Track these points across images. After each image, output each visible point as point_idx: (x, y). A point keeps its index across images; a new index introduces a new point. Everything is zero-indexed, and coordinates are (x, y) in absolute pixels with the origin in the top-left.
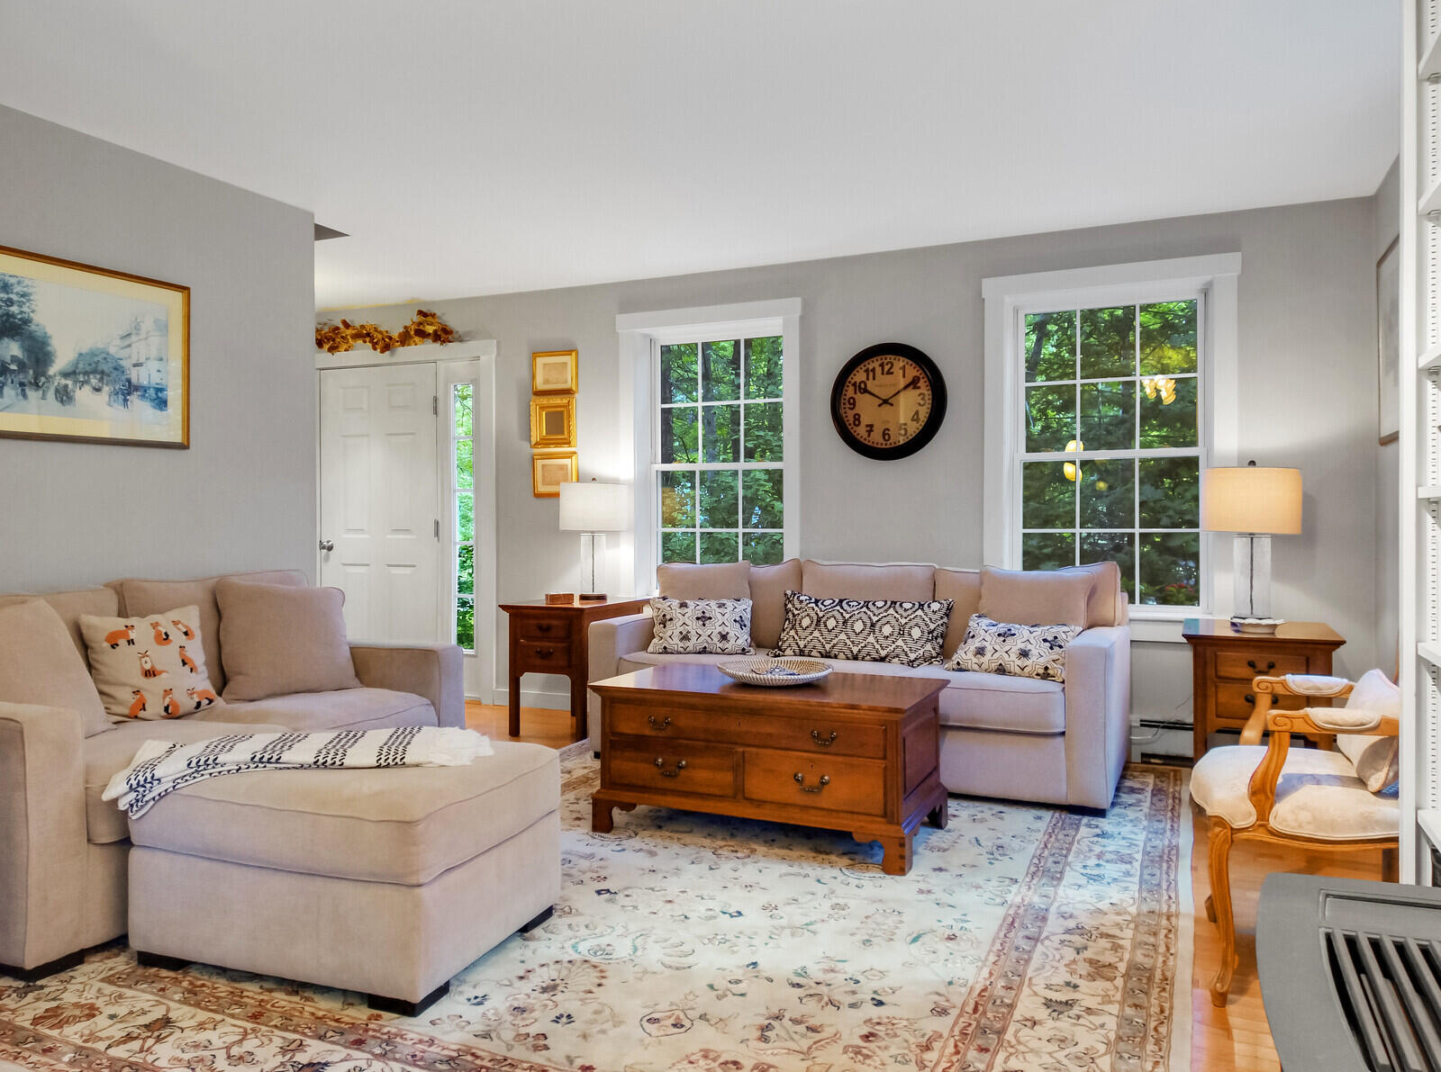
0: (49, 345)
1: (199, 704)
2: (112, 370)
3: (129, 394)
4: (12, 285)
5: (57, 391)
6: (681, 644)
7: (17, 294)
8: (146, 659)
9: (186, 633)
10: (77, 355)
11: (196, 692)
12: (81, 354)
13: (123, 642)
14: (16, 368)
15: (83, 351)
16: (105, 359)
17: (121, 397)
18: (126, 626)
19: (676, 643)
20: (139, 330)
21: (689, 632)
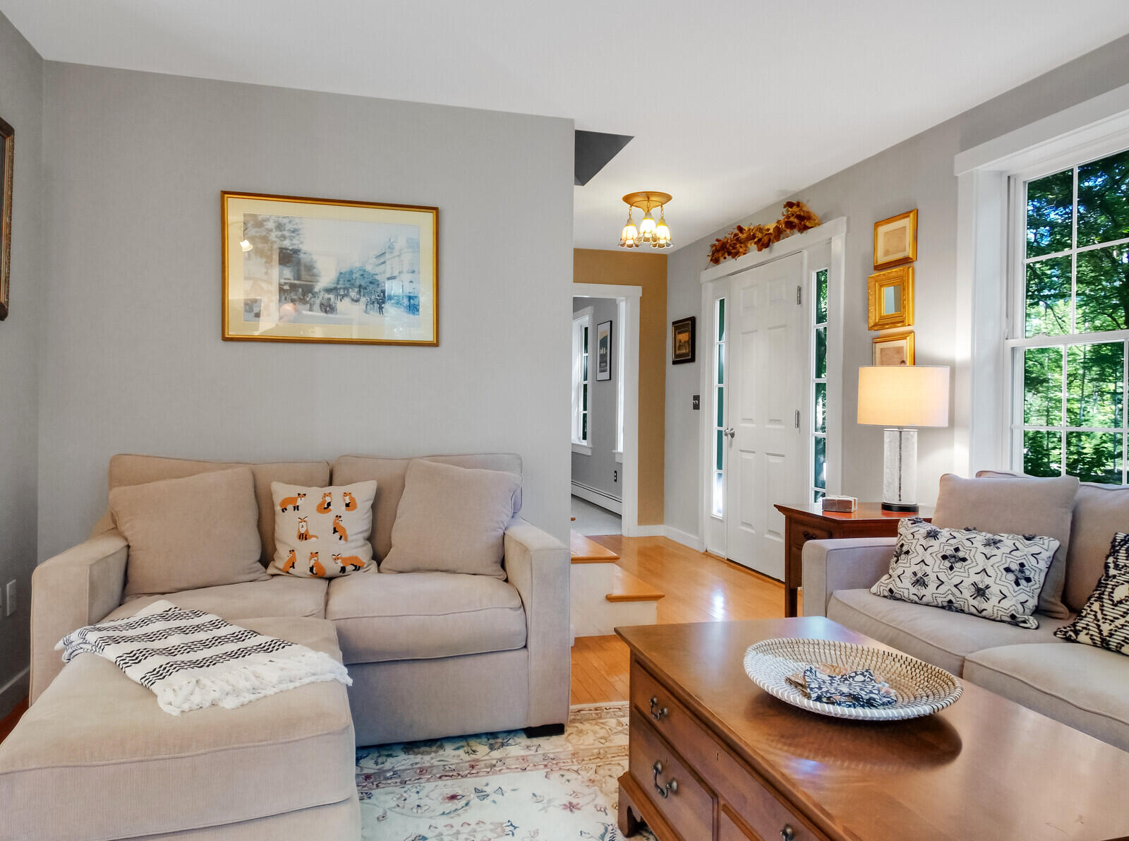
0: (314, 268)
1: (343, 569)
2: (368, 284)
3: (384, 302)
4: (285, 224)
5: (322, 304)
6: (913, 590)
7: (289, 230)
8: (303, 523)
9: (347, 505)
10: (338, 274)
11: (341, 558)
12: (341, 273)
13: (290, 507)
14: (288, 288)
15: (343, 271)
16: (362, 275)
17: (376, 306)
18: (299, 494)
19: (905, 586)
20: (393, 249)
21: (926, 575)
